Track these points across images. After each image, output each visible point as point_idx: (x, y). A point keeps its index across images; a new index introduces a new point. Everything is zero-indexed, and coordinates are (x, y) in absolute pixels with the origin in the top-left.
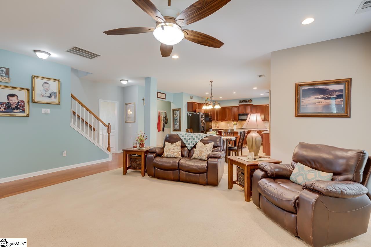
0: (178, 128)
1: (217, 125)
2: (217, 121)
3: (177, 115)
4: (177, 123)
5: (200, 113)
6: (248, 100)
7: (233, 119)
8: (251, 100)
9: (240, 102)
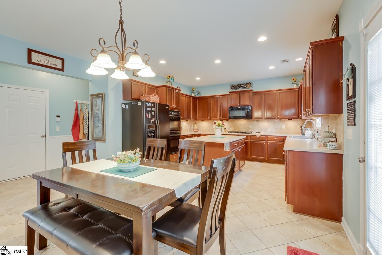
0: (100, 135)
1: (196, 127)
2: (196, 120)
3: (97, 108)
4: (99, 125)
5: (143, 102)
6: (246, 84)
7: (221, 117)
8: (251, 84)
9: (231, 88)
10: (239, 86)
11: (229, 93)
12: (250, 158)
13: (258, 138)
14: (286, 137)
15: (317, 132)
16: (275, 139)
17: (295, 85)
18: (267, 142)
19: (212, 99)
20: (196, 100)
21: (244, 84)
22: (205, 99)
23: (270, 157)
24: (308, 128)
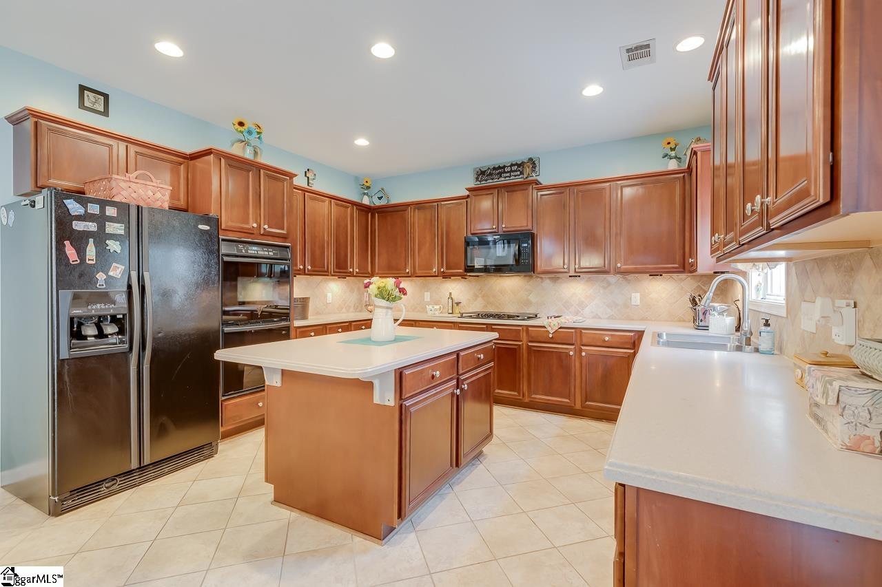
2: (372, 275)
6: (519, 165)
7: (442, 267)
8: (534, 163)
9: (477, 179)
10: (500, 170)
11: (467, 193)
12: (527, 400)
13: (551, 336)
14: (640, 334)
15: (767, 324)
16: (607, 339)
17: (674, 161)
18: (581, 351)
19: (417, 210)
20: (373, 217)
21: (514, 165)
22: (398, 210)
23: (590, 401)
24: (716, 305)
